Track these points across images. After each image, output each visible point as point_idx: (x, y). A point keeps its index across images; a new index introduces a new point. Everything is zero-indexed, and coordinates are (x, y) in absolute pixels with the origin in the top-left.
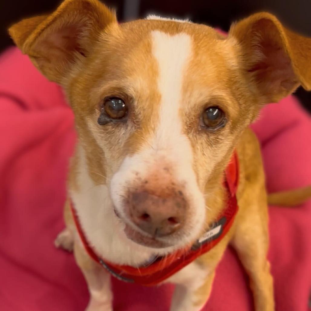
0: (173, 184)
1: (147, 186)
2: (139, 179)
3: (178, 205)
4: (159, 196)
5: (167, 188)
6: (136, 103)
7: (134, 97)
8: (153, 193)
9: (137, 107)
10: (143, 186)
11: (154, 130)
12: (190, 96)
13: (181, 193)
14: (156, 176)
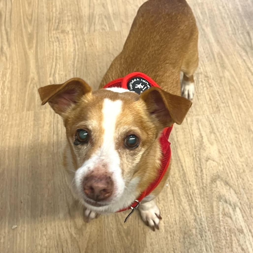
0: (106, 173)
1: (93, 173)
2: (89, 170)
3: (108, 183)
4: (99, 178)
5: (103, 174)
6: (92, 133)
7: (92, 131)
8: (96, 177)
9: (93, 135)
10: (91, 174)
11: (100, 147)
12: (119, 130)
13: (110, 178)
14: (98, 169)
